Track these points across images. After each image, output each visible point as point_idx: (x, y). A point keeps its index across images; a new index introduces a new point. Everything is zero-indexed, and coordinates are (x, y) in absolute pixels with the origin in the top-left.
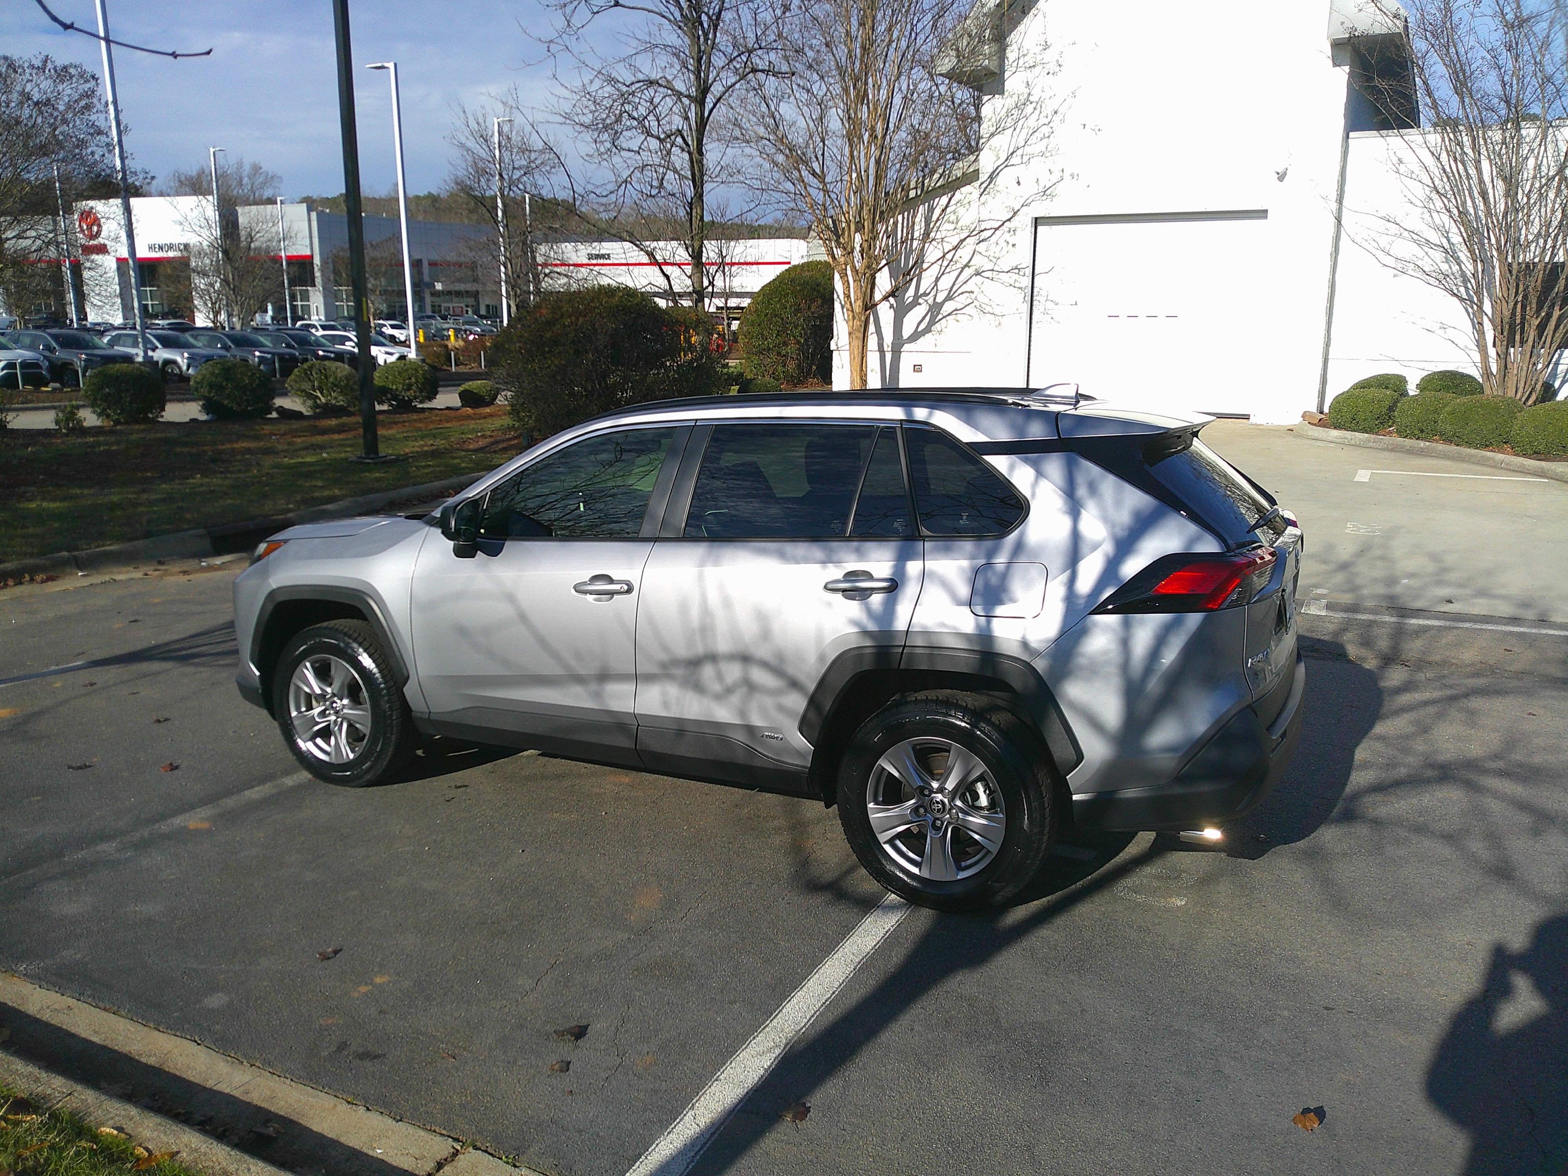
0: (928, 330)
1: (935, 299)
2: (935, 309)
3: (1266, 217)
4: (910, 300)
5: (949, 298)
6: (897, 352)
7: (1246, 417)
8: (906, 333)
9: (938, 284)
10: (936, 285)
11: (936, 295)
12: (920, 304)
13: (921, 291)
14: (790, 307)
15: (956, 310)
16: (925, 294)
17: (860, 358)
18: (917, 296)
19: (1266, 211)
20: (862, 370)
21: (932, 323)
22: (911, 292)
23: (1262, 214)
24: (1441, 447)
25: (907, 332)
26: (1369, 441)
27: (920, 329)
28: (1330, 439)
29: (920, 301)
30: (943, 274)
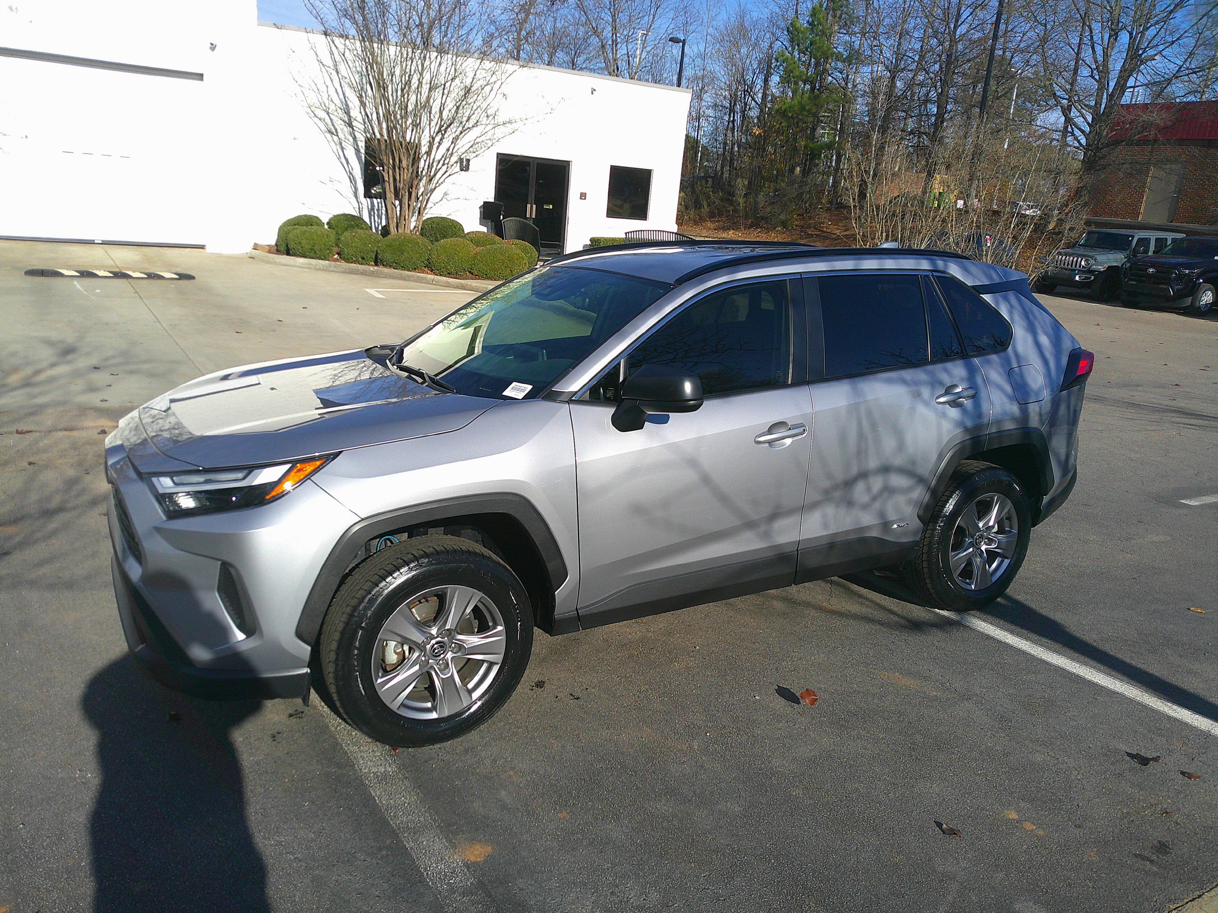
3: (202, 80)
7: (202, 247)
19: (202, 75)
23: (200, 77)
24: (386, 270)
26: (331, 266)
28: (298, 264)
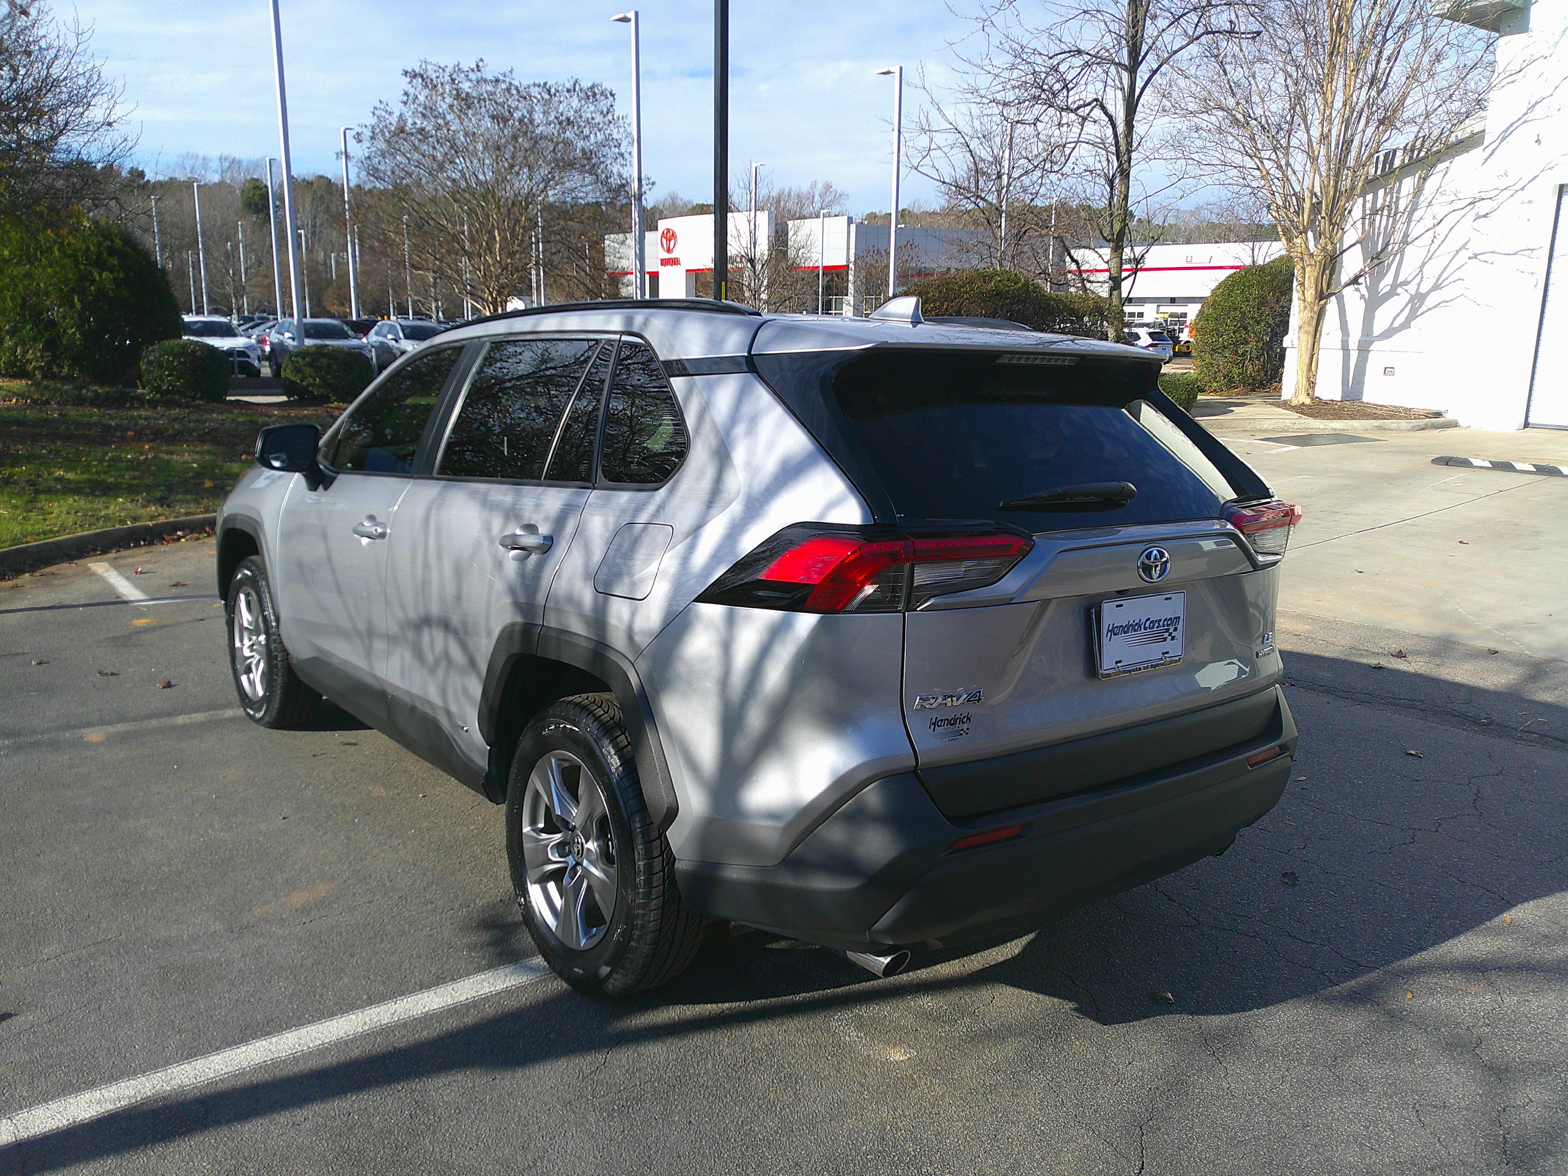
0: (1406, 325)
1: (1418, 289)
2: (1418, 299)
4: (1388, 289)
5: (1436, 287)
6: (1364, 350)
8: (1378, 329)
9: (1424, 269)
10: (1421, 271)
11: (1419, 285)
12: (1398, 295)
13: (1401, 279)
14: (1254, 299)
15: (1444, 302)
16: (1406, 283)
17: (1308, 355)
18: (1395, 286)
20: (1310, 369)
21: (1413, 316)
22: (1388, 279)
25: (1379, 327)
27: (1396, 325)
29: (1399, 290)
30: (1430, 258)
